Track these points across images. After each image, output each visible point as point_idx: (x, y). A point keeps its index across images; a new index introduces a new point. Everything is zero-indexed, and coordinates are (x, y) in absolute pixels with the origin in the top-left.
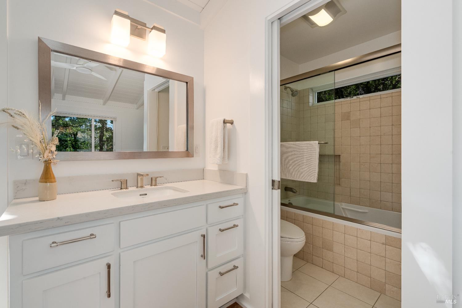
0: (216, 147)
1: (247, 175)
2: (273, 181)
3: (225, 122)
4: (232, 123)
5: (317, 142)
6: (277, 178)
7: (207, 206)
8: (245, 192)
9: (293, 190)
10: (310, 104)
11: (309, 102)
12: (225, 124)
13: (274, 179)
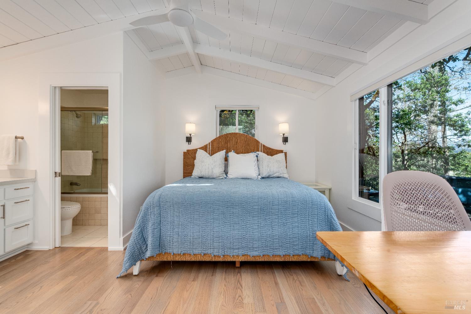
0: (8, 154)
1: (36, 171)
2: (56, 173)
3: (16, 138)
4: (22, 138)
5: (91, 151)
6: (58, 170)
7: (5, 189)
8: (34, 181)
9: (78, 184)
10: (93, 124)
11: (92, 122)
12: (16, 139)
13: (56, 171)
